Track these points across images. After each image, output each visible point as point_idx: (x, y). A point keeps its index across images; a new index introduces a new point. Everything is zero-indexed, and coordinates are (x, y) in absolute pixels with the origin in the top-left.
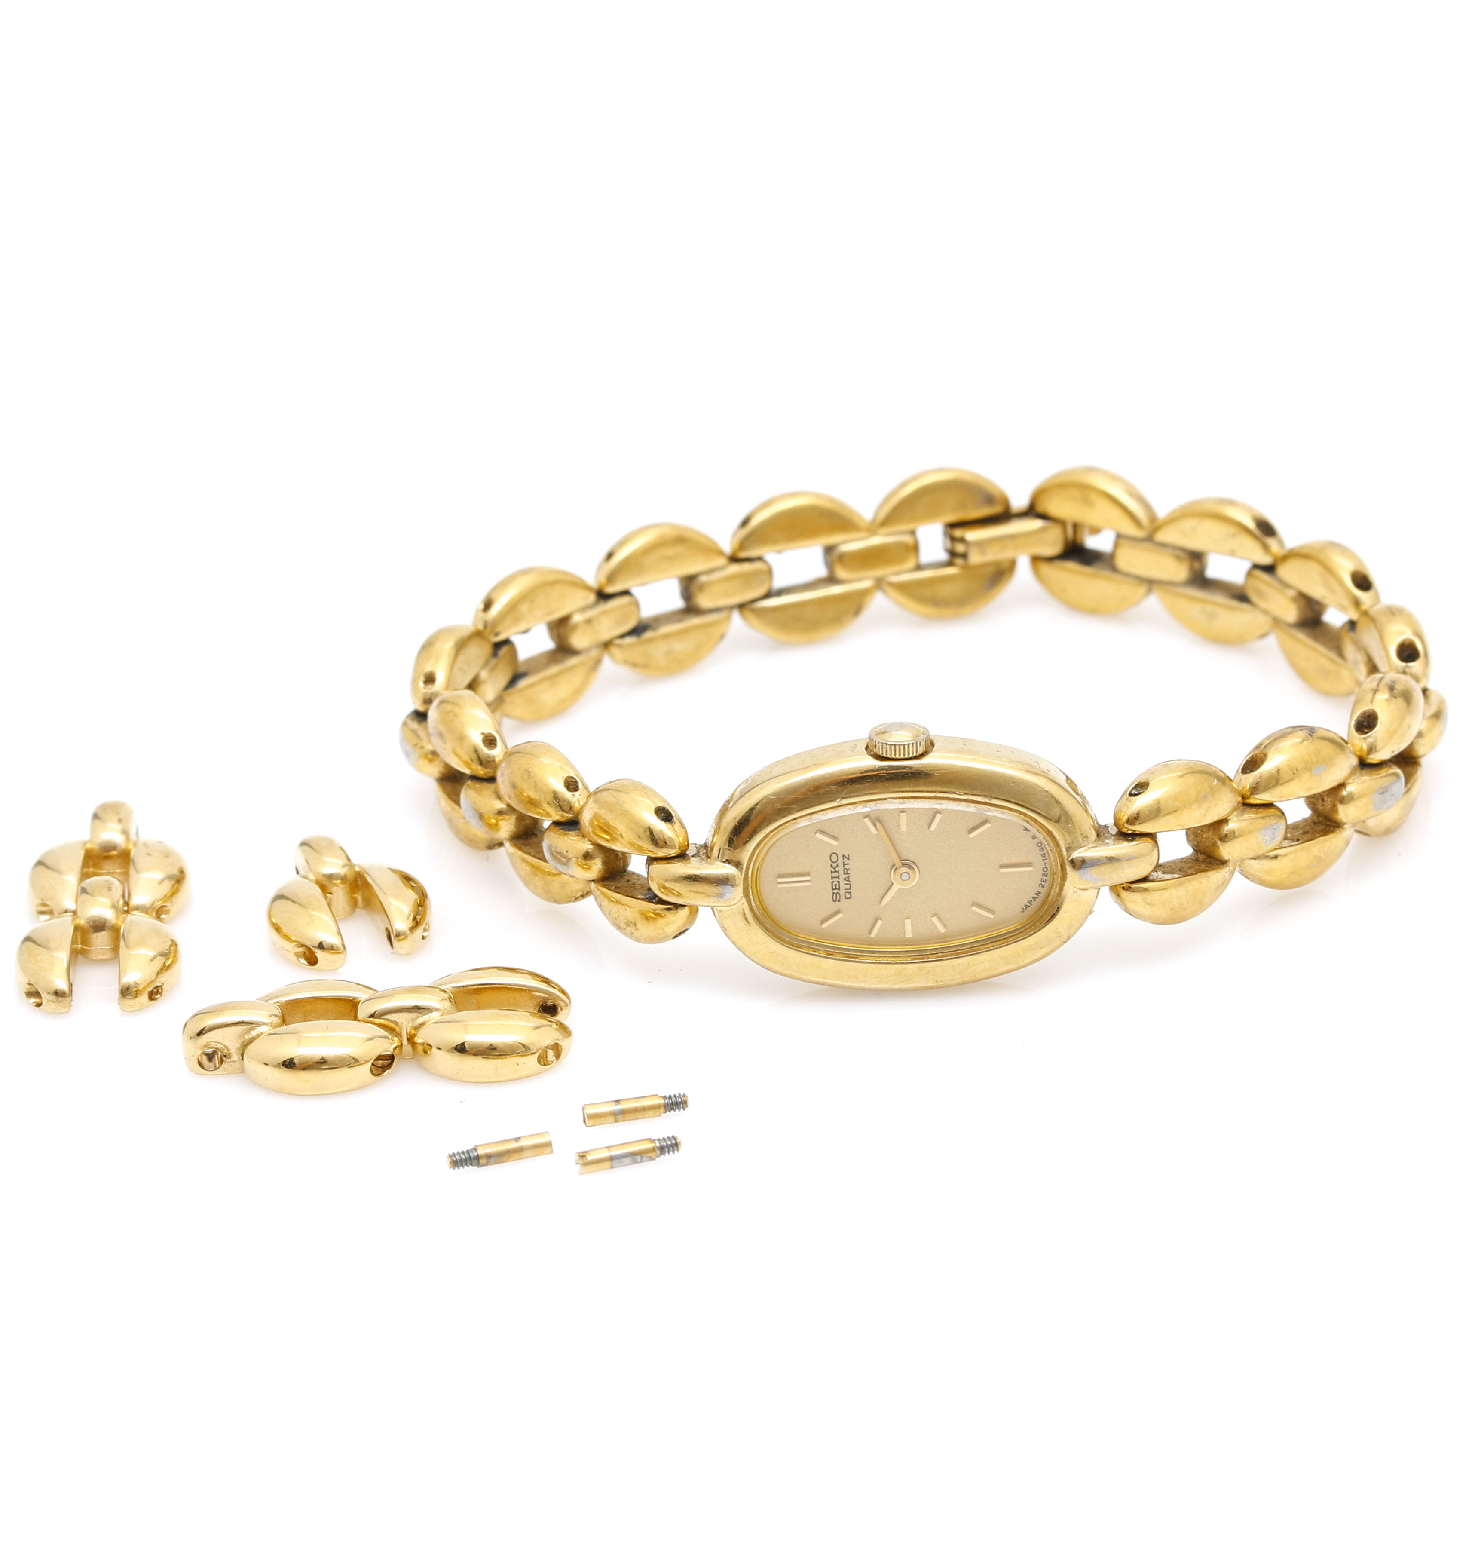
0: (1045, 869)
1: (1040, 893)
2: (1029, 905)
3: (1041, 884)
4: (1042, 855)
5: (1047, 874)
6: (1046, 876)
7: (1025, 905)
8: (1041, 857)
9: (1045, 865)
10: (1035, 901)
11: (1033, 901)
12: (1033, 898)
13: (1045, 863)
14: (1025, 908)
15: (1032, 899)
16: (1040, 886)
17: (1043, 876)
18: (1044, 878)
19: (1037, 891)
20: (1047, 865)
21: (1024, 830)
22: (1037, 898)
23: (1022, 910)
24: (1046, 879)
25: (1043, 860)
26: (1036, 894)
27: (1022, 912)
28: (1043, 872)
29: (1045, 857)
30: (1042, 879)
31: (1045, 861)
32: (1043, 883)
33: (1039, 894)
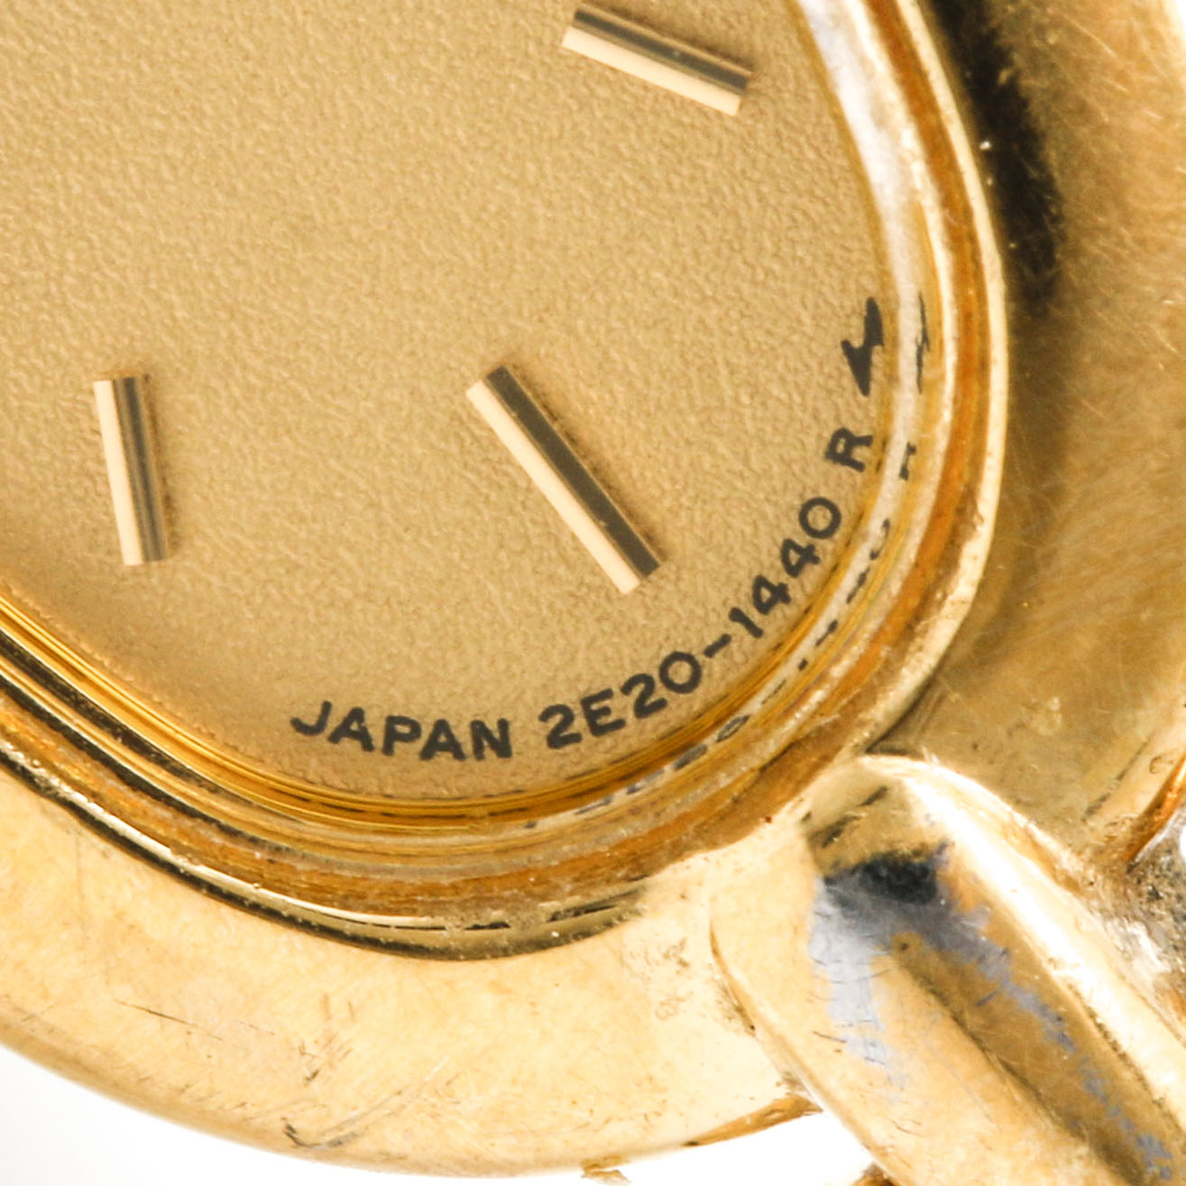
0: (682, 672)
1: (503, 749)
2: (377, 734)
3: (568, 717)
4: (761, 582)
5: (661, 704)
6: (642, 710)
7: (357, 714)
8: (747, 588)
9: (710, 652)
10: (427, 754)
11: (420, 744)
12: (441, 726)
13: (725, 640)
14: (333, 723)
15: (426, 731)
16: (546, 716)
17: (626, 689)
18: (622, 706)
19: (503, 725)
20: (715, 667)
21: (846, 345)
22: (455, 749)
23: (311, 720)
24: (619, 724)
25: (737, 615)
26: (479, 729)
27: (298, 725)
28: (655, 675)
29: (764, 608)
30: (607, 694)
31: (737, 629)
32: (580, 724)
33: (489, 753)
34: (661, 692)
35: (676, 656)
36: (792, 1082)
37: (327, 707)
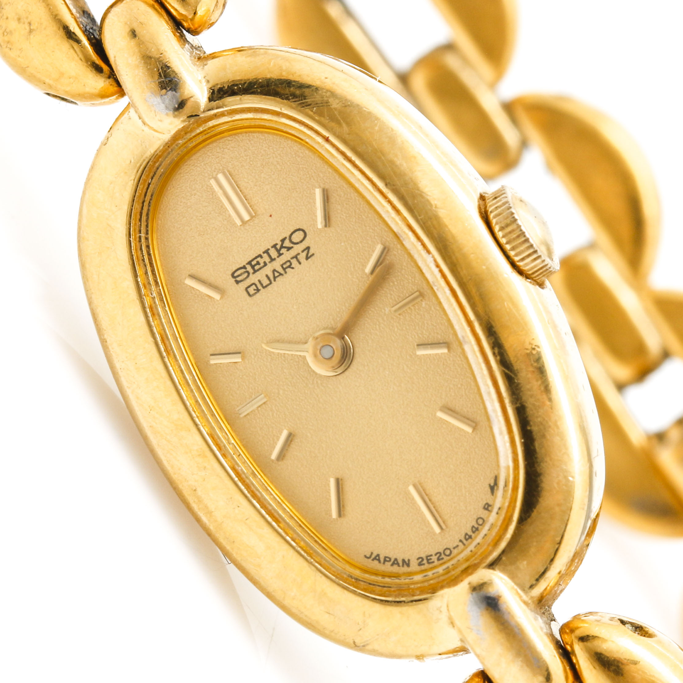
0: (448, 552)
1: (408, 565)
2: (382, 560)
3: (423, 560)
4: (466, 534)
5: (443, 559)
6: (439, 559)
7: (378, 555)
8: (464, 535)
9: (454, 548)
10: (392, 565)
11: (391, 563)
12: (396, 560)
13: (457, 546)
14: (373, 556)
15: (392, 560)
16: (418, 559)
17: (436, 555)
18: (434, 558)
19: (409, 560)
20: (455, 552)
21: (490, 485)
22: (398, 564)
23: (368, 556)
24: (433, 562)
25: (461, 541)
26: (404, 561)
27: (366, 556)
28: (442, 552)
29: (467, 540)
30: (431, 555)
31: (460, 544)
32: (425, 561)
33: (405, 566)
34: (443, 556)
35: (447, 549)
36: (462, 641)
37: (372, 553)
